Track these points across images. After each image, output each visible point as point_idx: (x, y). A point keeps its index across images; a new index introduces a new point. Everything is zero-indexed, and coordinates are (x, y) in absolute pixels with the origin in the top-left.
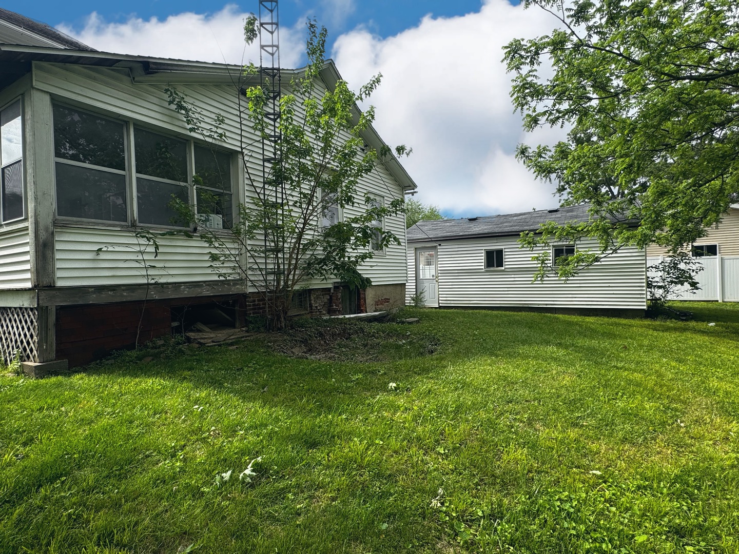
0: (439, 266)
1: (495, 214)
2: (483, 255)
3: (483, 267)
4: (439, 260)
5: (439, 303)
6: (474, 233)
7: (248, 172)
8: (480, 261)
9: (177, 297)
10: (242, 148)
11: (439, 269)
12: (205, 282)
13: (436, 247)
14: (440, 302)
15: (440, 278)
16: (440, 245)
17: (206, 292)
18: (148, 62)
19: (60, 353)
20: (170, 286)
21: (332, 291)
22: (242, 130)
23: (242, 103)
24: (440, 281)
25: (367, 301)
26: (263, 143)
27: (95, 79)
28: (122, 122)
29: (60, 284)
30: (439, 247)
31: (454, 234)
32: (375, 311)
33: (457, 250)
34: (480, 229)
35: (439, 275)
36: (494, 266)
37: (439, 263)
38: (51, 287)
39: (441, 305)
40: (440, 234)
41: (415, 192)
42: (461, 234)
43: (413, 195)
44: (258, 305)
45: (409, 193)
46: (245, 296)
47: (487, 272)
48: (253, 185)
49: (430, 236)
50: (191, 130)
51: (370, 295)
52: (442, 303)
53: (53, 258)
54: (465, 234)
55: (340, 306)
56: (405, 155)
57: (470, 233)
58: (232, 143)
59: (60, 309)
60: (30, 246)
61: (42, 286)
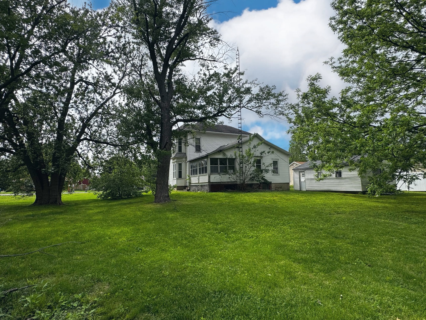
4: (305, 175)
11: (305, 178)
14: (306, 189)
15: (306, 181)
16: (305, 170)
17: (230, 183)
18: (220, 150)
19: (211, 190)
21: (259, 184)
25: (272, 187)
29: (211, 181)
46: (237, 184)
49: (303, 168)
53: (210, 178)
59: (210, 185)
60: (207, 177)
61: (209, 182)
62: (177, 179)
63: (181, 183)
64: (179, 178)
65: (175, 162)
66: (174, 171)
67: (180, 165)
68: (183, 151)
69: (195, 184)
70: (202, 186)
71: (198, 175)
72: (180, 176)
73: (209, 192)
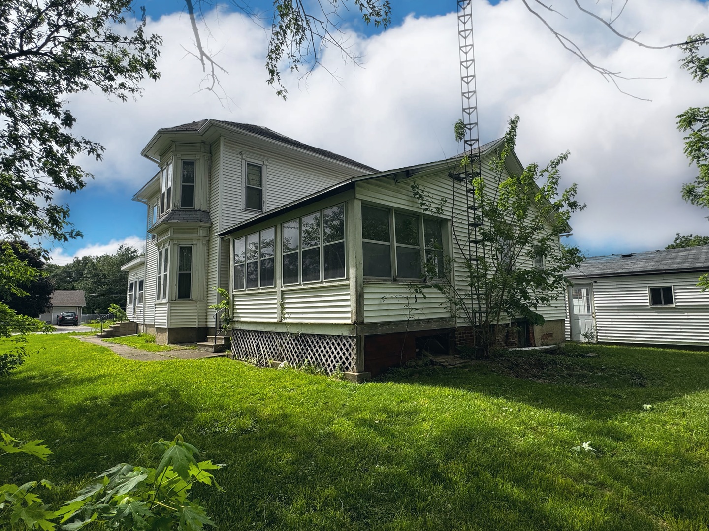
0: (595, 302)
1: (654, 250)
2: (647, 292)
3: (648, 304)
4: (595, 296)
5: (598, 339)
6: (634, 271)
7: (455, 234)
8: (643, 297)
9: (418, 330)
10: (453, 217)
11: (596, 305)
12: (432, 319)
13: (591, 284)
14: (599, 337)
15: (597, 314)
16: (595, 282)
17: (433, 327)
18: (408, 171)
19: (367, 368)
20: (415, 322)
21: (510, 326)
22: (454, 204)
23: (456, 185)
24: (597, 317)
25: (536, 335)
26: (468, 212)
27: (379, 186)
28: (388, 210)
29: (366, 321)
30: (594, 284)
31: (609, 271)
32: (542, 345)
33: (615, 287)
34: (641, 266)
35: (596, 311)
36: (661, 303)
37: (595, 299)
38: (362, 323)
39: (599, 340)
40: (596, 271)
41: (571, 234)
42: (620, 271)
43: (567, 237)
44: (463, 337)
45: (564, 236)
46: (454, 330)
47: (653, 309)
48: (458, 244)
49: (585, 274)
50: (426, 210)
51: (537, 330)
52: (600, 339)
53: (364, 305)
54: (624, 271)
55: (516, 339)
56: (578, 210)
57: (630, 271)
58: (446, 215)
59: (366, 337)
60: (350, 296)
61: (359, 323)
62: (171, 302)
63: (189, 318)
64: (182, 301)
65: (164, 242)
66: (162, 275)
67: (185, 254)
68: (199, 202)
69: (260, 328)
70: (301, 339)
71: (279, 284)
72: (183, 290)
73: (362, 379)
